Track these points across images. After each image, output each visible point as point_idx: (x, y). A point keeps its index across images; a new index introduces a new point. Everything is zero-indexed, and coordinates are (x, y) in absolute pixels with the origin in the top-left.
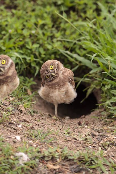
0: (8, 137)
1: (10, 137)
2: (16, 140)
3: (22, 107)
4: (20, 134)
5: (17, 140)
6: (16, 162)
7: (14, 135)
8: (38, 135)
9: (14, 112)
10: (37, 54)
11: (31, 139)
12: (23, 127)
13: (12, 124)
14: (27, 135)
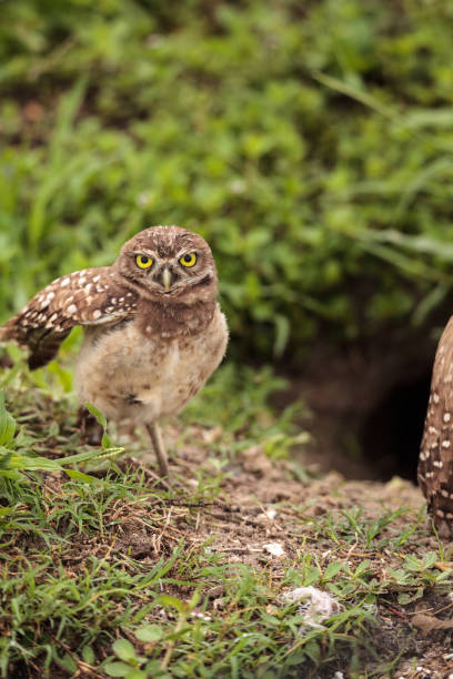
0: (235, 552)
1: (244, 549)
2: (270, 557)
3: (257, 456)
4: (279, 537)
5: (274, 557)
6: (291, 623)
7: (257, 544)
8: (348, 530)
9: (230, 475)
10: (268, 269)
11: (326, 547)
12: (283, 516)
13: (238, 510)
14: (305, 537)
